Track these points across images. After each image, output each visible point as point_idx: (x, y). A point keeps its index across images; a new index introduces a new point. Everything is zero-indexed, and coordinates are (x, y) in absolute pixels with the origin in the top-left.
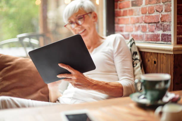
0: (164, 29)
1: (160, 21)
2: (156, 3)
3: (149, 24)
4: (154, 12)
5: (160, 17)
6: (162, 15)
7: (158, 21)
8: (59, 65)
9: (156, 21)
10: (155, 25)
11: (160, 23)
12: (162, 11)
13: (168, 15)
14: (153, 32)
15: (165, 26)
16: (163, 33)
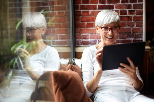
0: (135, 37)
1: (131, 32)
2: (128, 21)
3: (120, 34)
4: (126, 26)
5: (132, 29)
6: (133, 28)
7: (130, 32)
8: (128, 59)
9: (127, 32)
10: (127, 34)
11: (131, 33)
12: (134, 26)
13: (140, 29)
14: (124, 38)
15: (136, 35)
16: (134, 39)
